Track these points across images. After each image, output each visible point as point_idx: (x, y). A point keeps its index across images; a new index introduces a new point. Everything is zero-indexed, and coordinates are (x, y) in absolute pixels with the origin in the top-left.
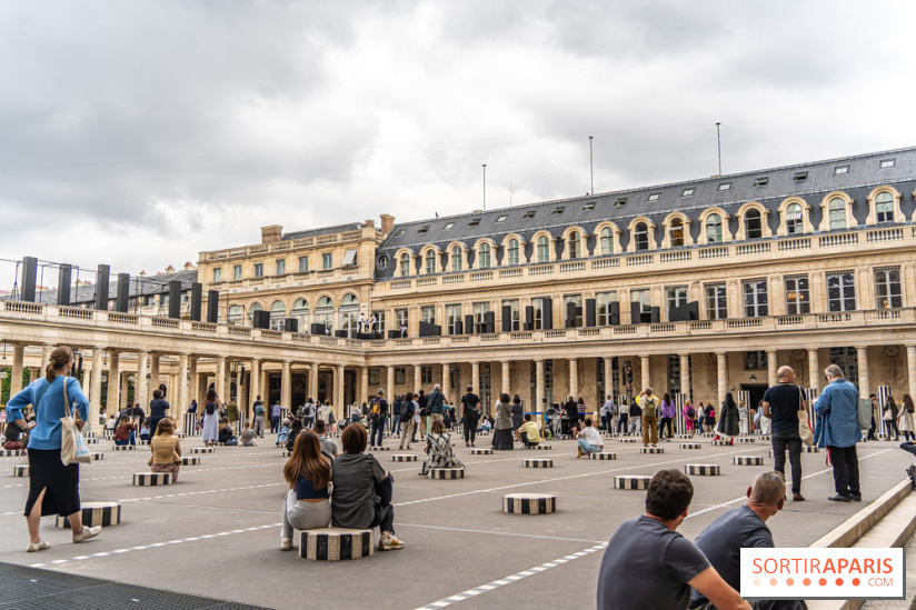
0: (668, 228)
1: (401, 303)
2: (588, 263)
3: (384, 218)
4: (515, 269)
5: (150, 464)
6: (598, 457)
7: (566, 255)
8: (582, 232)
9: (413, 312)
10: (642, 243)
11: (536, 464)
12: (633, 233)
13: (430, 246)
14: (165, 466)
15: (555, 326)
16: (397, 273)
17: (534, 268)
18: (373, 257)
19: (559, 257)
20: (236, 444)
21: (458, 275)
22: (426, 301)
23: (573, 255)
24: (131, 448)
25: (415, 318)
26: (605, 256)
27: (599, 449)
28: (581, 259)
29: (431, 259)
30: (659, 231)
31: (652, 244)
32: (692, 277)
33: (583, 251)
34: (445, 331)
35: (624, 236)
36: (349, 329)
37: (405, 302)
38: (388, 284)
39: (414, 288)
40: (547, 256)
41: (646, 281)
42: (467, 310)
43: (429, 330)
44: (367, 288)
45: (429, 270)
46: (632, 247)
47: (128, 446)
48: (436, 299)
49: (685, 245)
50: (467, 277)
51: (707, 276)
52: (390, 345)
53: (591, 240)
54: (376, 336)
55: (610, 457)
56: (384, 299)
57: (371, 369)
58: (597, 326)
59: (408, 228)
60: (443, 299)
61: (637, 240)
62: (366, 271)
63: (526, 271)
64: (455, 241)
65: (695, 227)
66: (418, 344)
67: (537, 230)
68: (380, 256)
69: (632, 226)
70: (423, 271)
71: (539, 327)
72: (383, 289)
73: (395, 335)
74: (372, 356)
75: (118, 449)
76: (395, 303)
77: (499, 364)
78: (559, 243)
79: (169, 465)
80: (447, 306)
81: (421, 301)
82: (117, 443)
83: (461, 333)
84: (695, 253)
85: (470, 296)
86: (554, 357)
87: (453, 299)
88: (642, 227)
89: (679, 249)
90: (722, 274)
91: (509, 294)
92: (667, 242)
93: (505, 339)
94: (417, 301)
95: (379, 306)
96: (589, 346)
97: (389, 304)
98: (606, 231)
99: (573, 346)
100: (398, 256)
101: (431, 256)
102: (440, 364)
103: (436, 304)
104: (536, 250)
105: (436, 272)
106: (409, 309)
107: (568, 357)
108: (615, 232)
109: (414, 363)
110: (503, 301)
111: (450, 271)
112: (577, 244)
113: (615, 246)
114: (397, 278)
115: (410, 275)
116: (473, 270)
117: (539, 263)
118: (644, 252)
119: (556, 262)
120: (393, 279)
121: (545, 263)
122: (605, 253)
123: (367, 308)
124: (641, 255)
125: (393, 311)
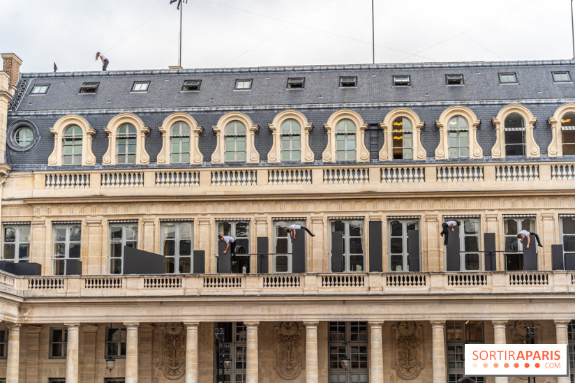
1: (67, 213)
2: (431, 171)
7: (386, 153)
8: (414, 123)
9: (93, 229)
10: (515, 145)
16: (56, 158)
19: (374, 155)
22: (121, 211)
23: (398, 156)
26: (454, 161)
28: (411, 162)
29: (126, 139)
31: (532, 148)
35: (486, 131)
37: (76, 211)
38: (39, 178)
39: (95, 187)
40: (353, 153)
45: (121, 155)
46: (499, 150)
48: (142, 210)
56: (30, 203)
60: (155, 210)
61: (507, 140)
74: (34, 305)
76: (55, 211)
78: (374, 132)
80: (162, 222)
81: (110, 211)
85: (210, 209)
87: (176, 211)
92: (556, 148)
94: (101, 211)
95: (19, 215)
97: (42, 212)
100: (58, 128)
101: (127, 133)
102: (182, 323)
103: (140, 219)
104: (332, 140)
105: (138, 162)
106: (83, 224)
107: (432, 319)
108: (471, 124)
109: (125, 321)
110: (275, 221)
111: (168, 163)
112: (405, 138)
113: (471, 146)
114: (55, 168)
115: (83, 164)
116: (214, 166)
117: (337, 163)
118: (520, 159)
119: (371, 163)
120: (50, 169)
121: (349, 163)
122: (456, 157)
124: (514, 164)
125: (49, 225)
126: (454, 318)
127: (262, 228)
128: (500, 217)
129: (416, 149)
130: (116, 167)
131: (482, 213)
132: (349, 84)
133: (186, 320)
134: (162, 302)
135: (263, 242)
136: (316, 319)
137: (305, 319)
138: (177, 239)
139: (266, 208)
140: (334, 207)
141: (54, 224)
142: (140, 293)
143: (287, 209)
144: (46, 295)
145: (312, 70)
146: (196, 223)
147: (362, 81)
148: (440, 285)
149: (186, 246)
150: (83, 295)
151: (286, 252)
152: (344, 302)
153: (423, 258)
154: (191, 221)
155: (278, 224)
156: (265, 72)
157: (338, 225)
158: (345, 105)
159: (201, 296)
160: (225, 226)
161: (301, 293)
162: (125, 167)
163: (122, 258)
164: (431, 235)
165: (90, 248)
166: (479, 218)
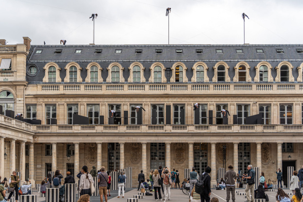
1: (50, 100)
2: (189, 86)
7: (173, 79)
8: (184, 68)
9: (61, 107)
16: (46, 79)
18: (25, 67)
19: (168, 80)
22: (72, 100)
23: (177, 80)
26: (198, 83)
28: (182, 83)
30: (232, 71)
31: (227, 79)
32: (252, 100)
33: (184, 79)
35: (210, 72)
37: (54, 100)
38: (39, 87)
39: (61, 91)
40: (160, 79)
44: (22, 87)
46: (215, 79)
48: (80, 100)
49: (247, 81)
51: (261, 100)
53: (190, 72)
56: (36, 97)
60: (85, 100)
61: (218, 75)
62: (20, 75)
64: (93, 62)
72: (33, 90)
76: (46, 100)
78: (168, 71)
80: (88, 105)
81: (67, 100)
85: (106, 100)
87: (92, 100)
90: (269, 100)
92: (236, 78)
94: (64, 100)
95: (34, 101)
97: (41, 100)
100: (46, 67)
101: (73, 70)
102: (95, 143)
103: (79, 103)
104: (153, 74)
105: (78, 81)
106: (57, 105)
107: (189, 142)
108: (205, 69)
109: (74, 142)
110: (130, 105)
111: (89, 82)
112: (180, 74)
113: (205, 77)
114: (46, 83)
115: (57, 81)
116: (107, 83)
118: (223, 83)
119: (167, 83)
120: (44, 83)
121: (159, 83)
122: (199, 81)
123: (22, 102)
124: (221, 84)
125: (44, 105)
126: (197, 142)
127: (126, 107)
128: (215, 104)
130: (69, 83)
131: (208, 103)
132: (159, 52)
133: (97, 142)
134: (88, 135)
135: (126, 113)
136: (146, 142)
137: (142, 142)
138: (93, 111)
139: (127, 100)
140: (153, 100)
141: (46, 105)
142: (80, 132)
143: (135, 100)
144: (43, 132)
145: (145, 46)
146: (100, 105)
147: (164, 51)
148: (192, 129)
149: (97, 114)
150: (58, 132)
151: (135, 116)
152: (156, 136)
153: (186, 120)
154: (99, 104)
155: (132, 106)
156: (127, 47)
157: (154, 107)
158: (157, 60)
159: (103, 133)
160: (111, 106)
161: (140, 132)
162: (73, 83)
163: (72, 118)
164: (189, 110)
165: (60, 114)
166: (207, 104)
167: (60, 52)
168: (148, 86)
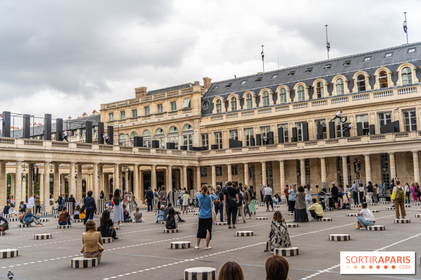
0: (378, 77)
1: (218, 129)
2: (329, 101)
3: (205, 80)
4: (285, 106)
5: (82, 252)
6: (373, 229)
7: (315, 96)
8: (324, 82)
9: (225, 133)
10: (362, 87)
11: (339, 239)
12: (356, 81)
13: (233, 95)
14: (92, 253)
15: (311, 139)
16: (215, 111)
17: (296, 105)
18: (200, 103)
19: (311, 97)
20: (131, 221)
21: (250, 111)
22: (232, 127)
23: (319, 96)
24: (68, 227)
25: (226, 137)
26: (339, 96)
27: (373, 223)
29: (234, 102)
30: (372, 80)
31: (368, 87)
32: (394, 106)
34: (244, 144)
35: (350, 83)
36: (188, 145)
37: (220, 128)
38: (209, 118)
39: (225, 119)
40: (304, 98)
41: (365, 109)
42: (257, 131)
43: (235, 144)
44: (197, 121)
45: (233, 108)
46: (355, 89)
47: (67, 226)
48: (238, 126)
49: (389, 87)
50: (256, 111)
51: (403, 105)
52: (213, 153)
53: (330, 87)
54: (204, 149)
55: (381, 229)
56: (207, 127)
57: (201, 167)
58: (336, 138)
59: (220, 85)
60: (242, 125)
62: (196, 111)
63: (291, 107)
64: (248, 91)
65: (395, 76)
66: (229, 152)
67: (297, 82)
68: (204, 102)
69: (355, 77)
70: (230, 109)
71: (300, 140)
72: (207, 121)
73: (215, 147)
74: (202, 160)
75: (60, 228)
76: (214, 129)
77: (278, 163)
78: (311, 89)
79: (95, 252)
80: (244, 129)
81: (229, 127)
82: (60, 224)
83: (254, 145)
84: (395, 92)
85: (258, 123)
86: (310, 157)
87: (248, 125)
88: (361, 77)
89: (385, 90)
90: (413, 104)
91: (282, 121)
92: (377, 86)
93: (281, 147)
94: (227, 127)
95: (205, 131)
96: (332, 150)
97: (211, 129)
98: (339, 80)
99: (323, 150)
100: (214, 101)
101: (234, 100)
103: (238, 128)
104: (297, 94)
105: (237, 109)
106: (222, 132)
110: (278, 125)
111: (246, 109)
112: (321, 91)
113: (345, 89)
114: (215, 114)
115: (222, 112)
116: (260, 108)
117: (299, 102)
118: (363, 92)
119: (309, 101)
121: (303, 101)
122: (339, 94)
123: (198, 133)
124: (362, 94)
125: (213, 133)
129: (325, 93)
138: (250, 134)
139: (275, 121)
140: (296, 118)
142: (231, 154)
144: (205, 157)
150: (215, 156)
154: (253, 128)
159: (248, 154)
167: (229, 86)
168: (292, 106)
